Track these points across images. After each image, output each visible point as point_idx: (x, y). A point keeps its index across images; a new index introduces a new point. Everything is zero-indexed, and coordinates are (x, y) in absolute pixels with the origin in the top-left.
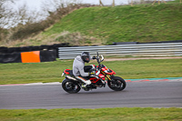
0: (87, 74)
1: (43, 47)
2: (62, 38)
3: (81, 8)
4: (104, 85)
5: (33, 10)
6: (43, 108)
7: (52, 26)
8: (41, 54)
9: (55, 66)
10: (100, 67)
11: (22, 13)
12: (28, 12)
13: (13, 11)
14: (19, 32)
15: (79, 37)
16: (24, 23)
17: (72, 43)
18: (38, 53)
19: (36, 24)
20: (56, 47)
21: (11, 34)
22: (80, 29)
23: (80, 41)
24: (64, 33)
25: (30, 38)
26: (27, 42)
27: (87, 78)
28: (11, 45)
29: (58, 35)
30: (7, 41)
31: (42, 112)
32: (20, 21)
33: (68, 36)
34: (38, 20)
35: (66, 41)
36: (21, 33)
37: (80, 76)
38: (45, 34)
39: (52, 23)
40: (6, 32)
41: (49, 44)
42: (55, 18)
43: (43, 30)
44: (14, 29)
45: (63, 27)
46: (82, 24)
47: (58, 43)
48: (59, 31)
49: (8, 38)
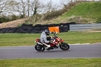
0: (48, 42)
1: (61, 24)
2: (71, 19)
3: (82, 3)
4: (57, 47)
5: (55, 4)
6: (61, 58)
7: (66, 13)
8: (60, 28)
9: (67, 34)
10: (55, 38)
11: (49, 6)
12: (53, 5)
13: (44, 4)
14: (47, 16)
15: (81, 19)
16: (50, 11)
17: (77, 22)
18: (58, 27)
19: (57, 12)
20: (68, 24)
21: (43, 17)
22: (81, 15)
23: (81, 21)
24: (73, 17)
25: (54, 19)
26: (52, 22)
27: (48, 44)
28: (43, 23)
29: (69, 18)
30: (41, 21)
31: (60, 60)
32: (48, 10)
33: (74, 18)
34: (58, 9)
35: (74, 21)
36: (49, 16)
37: (44, 43)
38: (62, 17)
39: (66, 11)
40: (40, 16)
41: (64, 23)
42: (67, 8)
43: (61, 15)
44: (45, 14)
45: (72, 13)
46: (83, 11)
47: (69, 22)
48: (70, 16)
49: (41, 19)
